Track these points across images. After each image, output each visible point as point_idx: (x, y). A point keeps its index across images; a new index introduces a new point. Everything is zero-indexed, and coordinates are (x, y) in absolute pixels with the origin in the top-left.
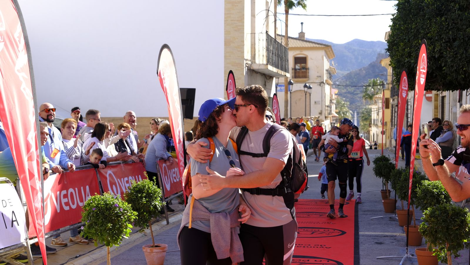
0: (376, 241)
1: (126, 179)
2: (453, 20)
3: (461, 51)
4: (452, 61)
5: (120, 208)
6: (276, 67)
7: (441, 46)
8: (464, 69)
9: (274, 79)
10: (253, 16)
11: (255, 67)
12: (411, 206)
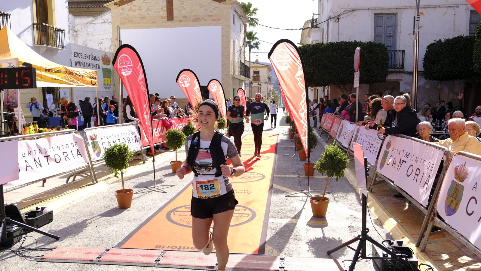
0: (284, 149)
1: (180, 124)
2: (318, 57)
3: (322, 70)
4: (318, 74)
5: (180, 134)
6: (244, 76)
7: (314, 68)
8: (323, 78)
9: (244, 81)
10: (234, 53)
11: (235, 76)
12: (297, 135)
